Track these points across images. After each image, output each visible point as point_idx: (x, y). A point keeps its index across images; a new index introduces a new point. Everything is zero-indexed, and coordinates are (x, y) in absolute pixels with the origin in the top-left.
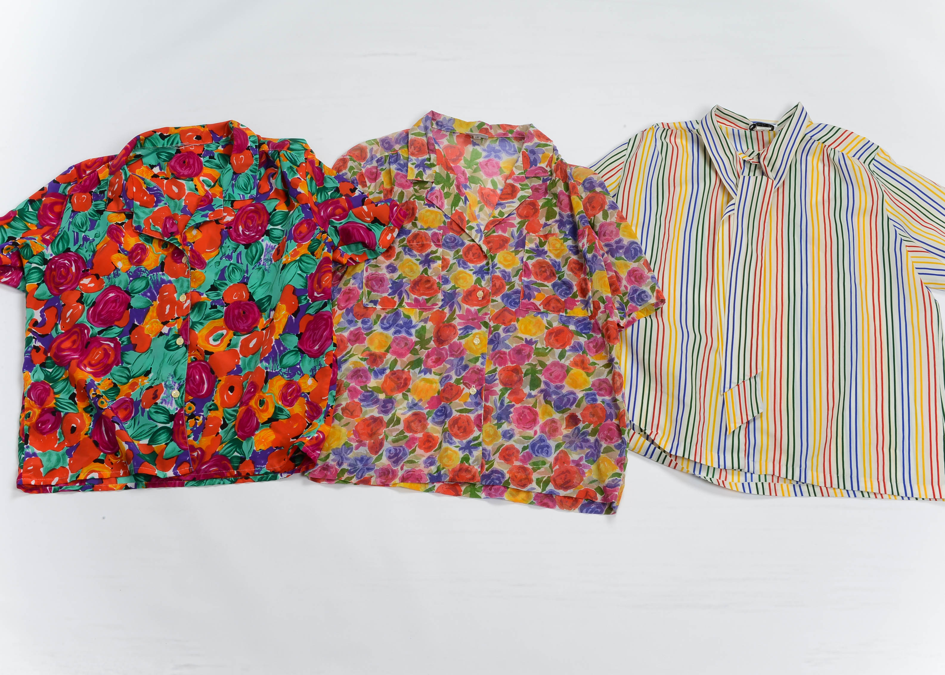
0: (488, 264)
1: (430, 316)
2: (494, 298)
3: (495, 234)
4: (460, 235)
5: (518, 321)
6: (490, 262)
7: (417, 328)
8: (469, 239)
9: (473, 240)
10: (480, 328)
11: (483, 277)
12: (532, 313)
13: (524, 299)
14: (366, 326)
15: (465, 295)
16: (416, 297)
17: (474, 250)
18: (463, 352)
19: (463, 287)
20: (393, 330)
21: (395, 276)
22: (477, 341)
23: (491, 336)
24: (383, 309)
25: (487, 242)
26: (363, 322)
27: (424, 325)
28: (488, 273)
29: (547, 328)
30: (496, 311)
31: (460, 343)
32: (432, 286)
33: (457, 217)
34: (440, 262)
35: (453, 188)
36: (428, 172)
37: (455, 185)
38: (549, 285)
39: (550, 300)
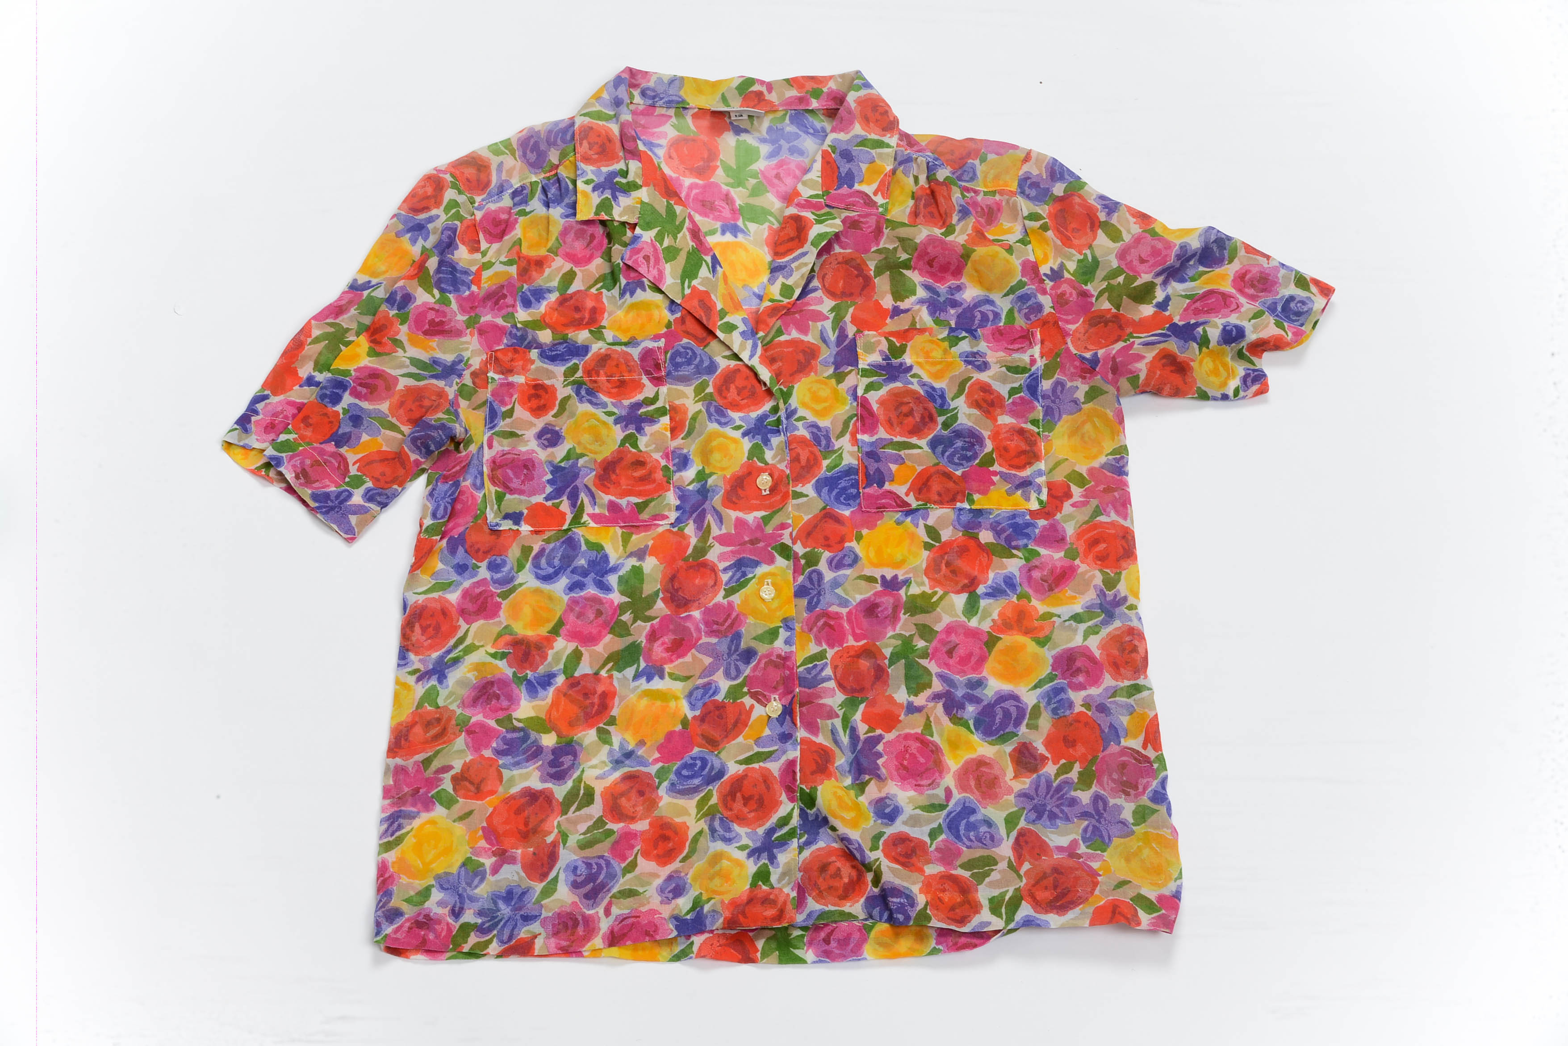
0: (775, 409)
1: (650, 543)
2: (799, 489)
3: (783, 338)
4: (705, 346)
5: (859, 538)
6: (781, 405)
7: (621, 572)
8: (728, 353)
9: (736, 357)
10: (771, 561)
11: (766, 442)
12: (890, 518)
13: (869, 485)
14: (499, 575)
15: (728, 488)
16: (613, 498)
17: (740, 382)
18: (738, 621)
19: (723, 469)
20: (563, 581)
21: (559, 453)
22: (768, 593)
23: (801, 579)
24: (536, 532)
25: (769, 360)
26: (494, 567)
27: (638, 564)
28: (778, 431)
29: (927, 546)
30: (806, 518)
31: (731, 604)
32: (650, 473)
33: (695, 303)
34: (665, 420)
35: (684, 236)
36: (624, 201)
37: (688, 229)
38: (923, 443)
39: (928, 480)
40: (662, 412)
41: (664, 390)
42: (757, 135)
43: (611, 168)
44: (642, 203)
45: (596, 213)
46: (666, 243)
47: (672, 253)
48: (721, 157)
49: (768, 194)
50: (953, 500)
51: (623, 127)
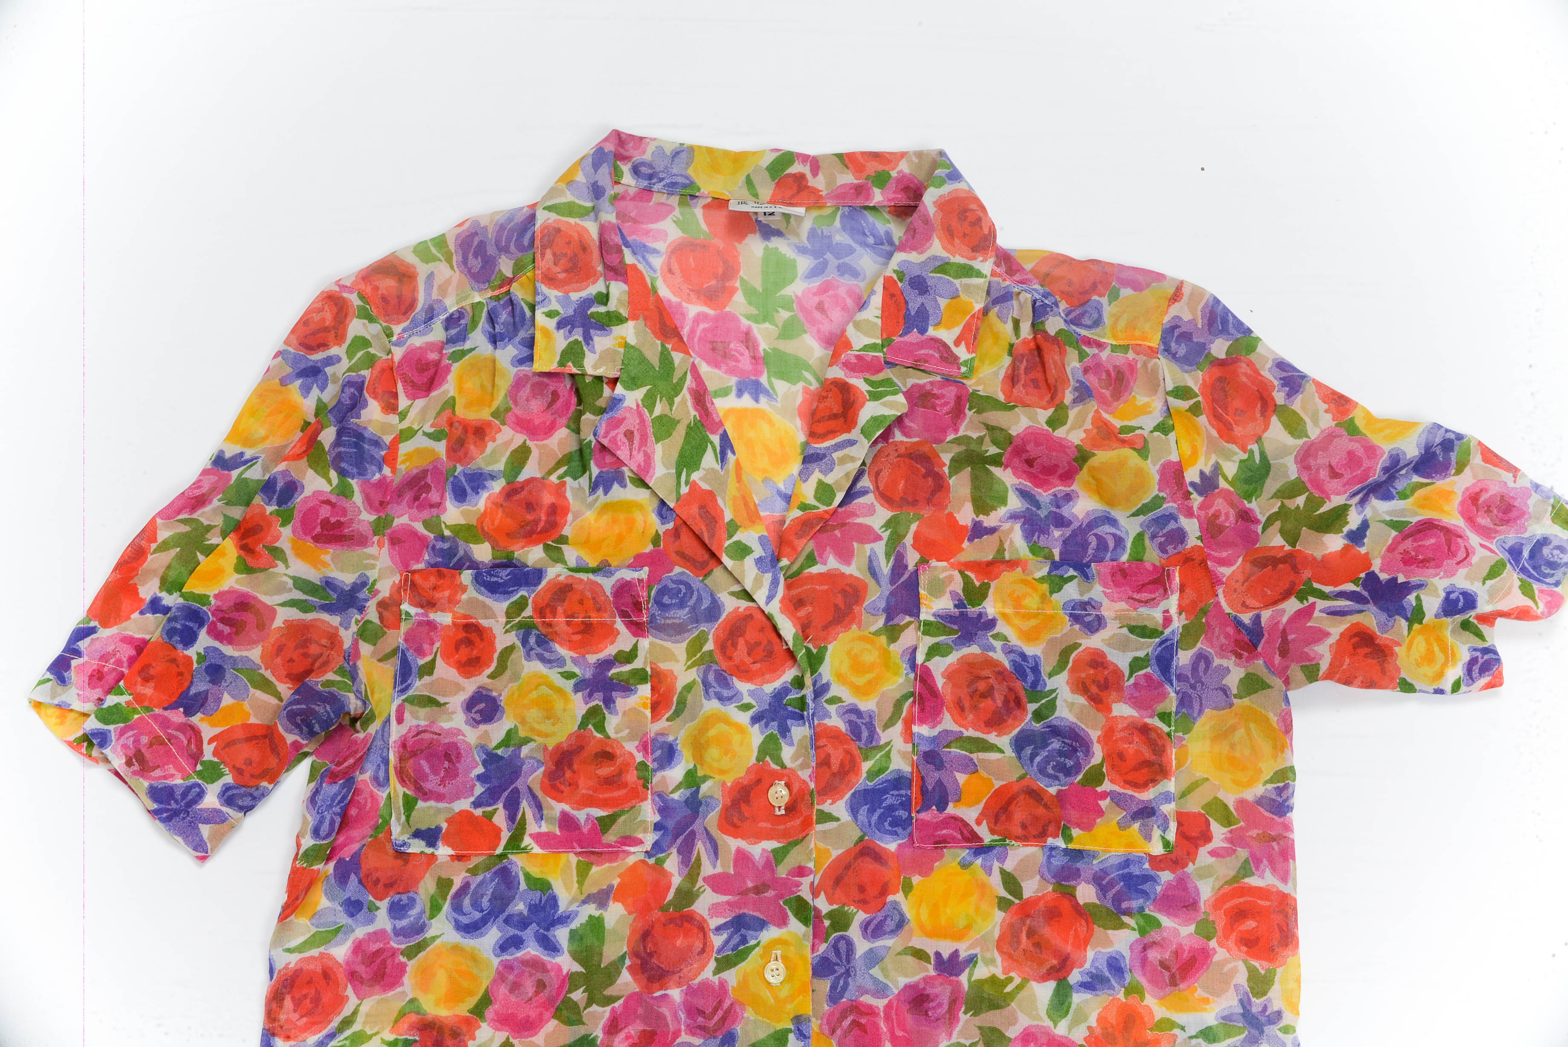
0: (799, 683)
1: (616, 882)
2: (827, 807)
3: (816, 569)
4: (706, 576)
5: (908, 888)
6: (808, 680)
7: (575, 925)
8: (736, 588)
9: (747, 595)
10: (782, 922)
11: (784, 731)
12: (954, 855)
13: (925, 807)
14: (404, 923)
15: (728, 802)
16: (567, 808)
17: (752, 635)
18: (730, 1015)
19: (722, 772)
20: (493, 935)
21: (496, 732)
22: (775, 973)
23: (823, 947)
24: (459, 858)
25: (793, 605)
26: (397, 910)
27: (596, 913)
28: (802, 717)
29: (1003, 903)
30: (835, 853)
31: (723, 985)
32: (620, 773)
33: (695, 509)
34: (645, 691)
35: (684, 402)
36: (601, 342)
37: (690, 390)
38: (1004, 741)
39: (1009, 802)
40: (641, 676)
41: (645, 643)
42: (793, 240)
43: (584, 294)
44: (626, 345)
45: (561, 363)
46: (658, 410)
47: (665, 425)
48: (741, 273)
49: (804, 336)
50: (1042, 836)
51: (603, 229)
